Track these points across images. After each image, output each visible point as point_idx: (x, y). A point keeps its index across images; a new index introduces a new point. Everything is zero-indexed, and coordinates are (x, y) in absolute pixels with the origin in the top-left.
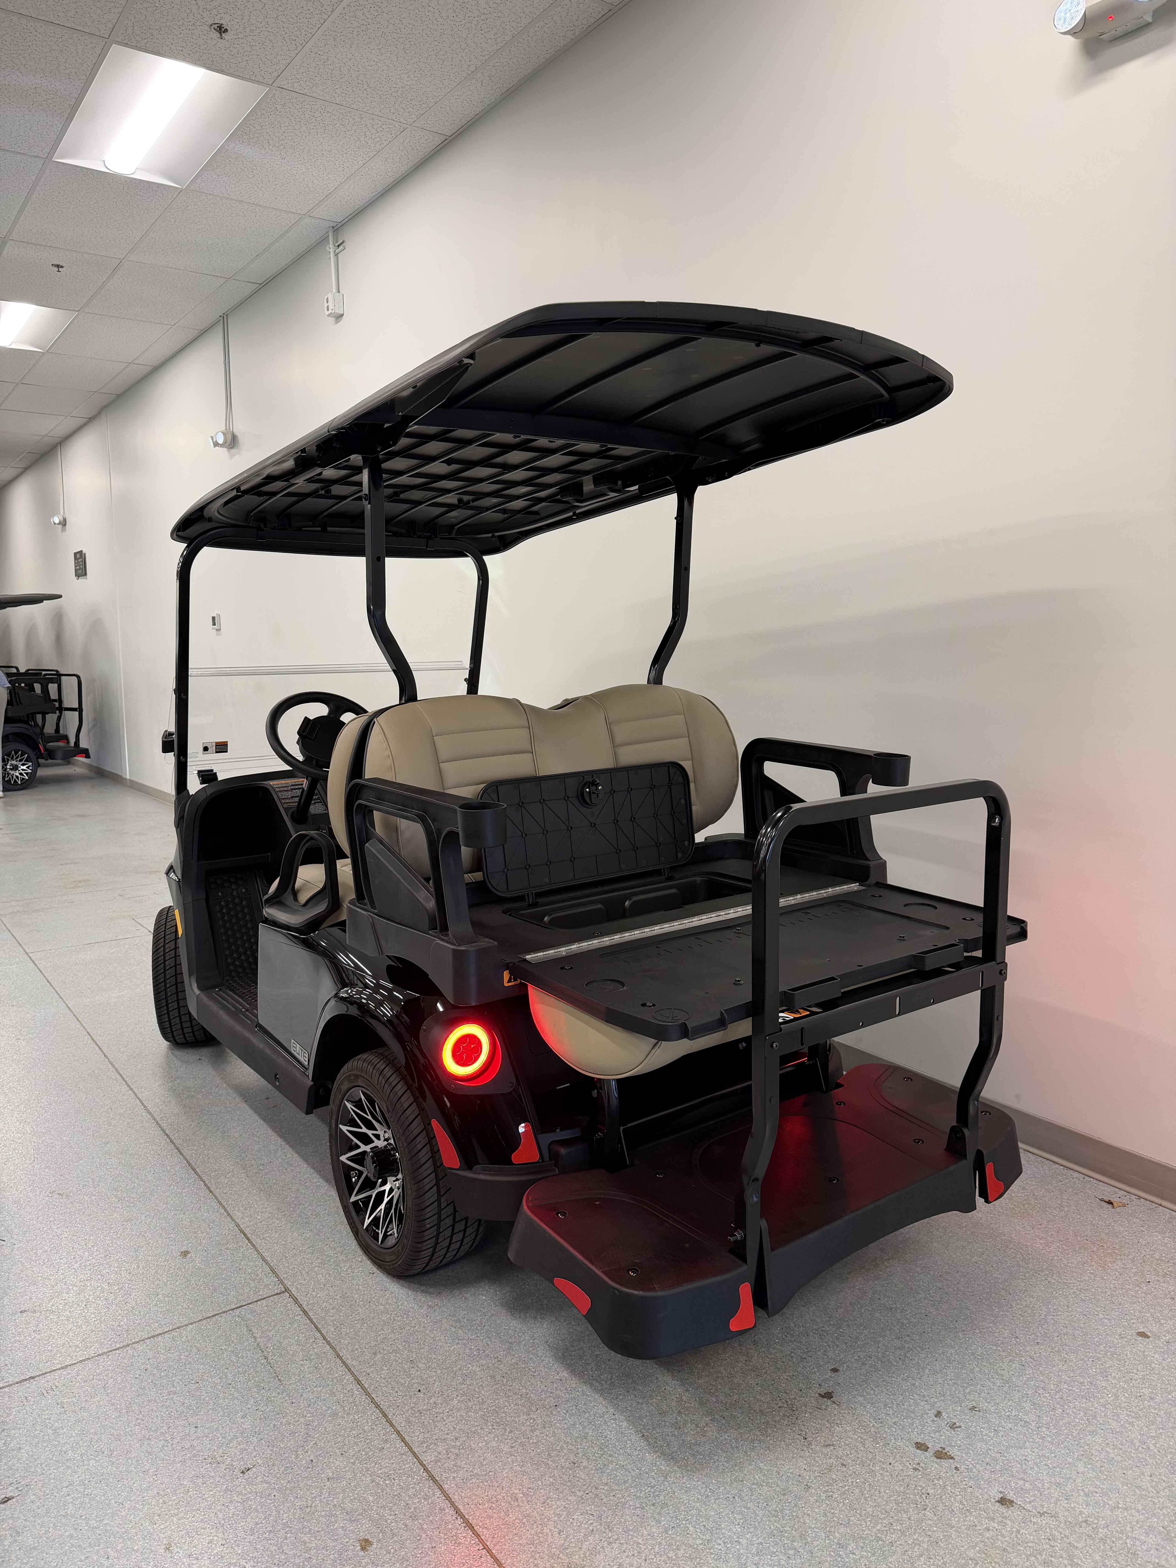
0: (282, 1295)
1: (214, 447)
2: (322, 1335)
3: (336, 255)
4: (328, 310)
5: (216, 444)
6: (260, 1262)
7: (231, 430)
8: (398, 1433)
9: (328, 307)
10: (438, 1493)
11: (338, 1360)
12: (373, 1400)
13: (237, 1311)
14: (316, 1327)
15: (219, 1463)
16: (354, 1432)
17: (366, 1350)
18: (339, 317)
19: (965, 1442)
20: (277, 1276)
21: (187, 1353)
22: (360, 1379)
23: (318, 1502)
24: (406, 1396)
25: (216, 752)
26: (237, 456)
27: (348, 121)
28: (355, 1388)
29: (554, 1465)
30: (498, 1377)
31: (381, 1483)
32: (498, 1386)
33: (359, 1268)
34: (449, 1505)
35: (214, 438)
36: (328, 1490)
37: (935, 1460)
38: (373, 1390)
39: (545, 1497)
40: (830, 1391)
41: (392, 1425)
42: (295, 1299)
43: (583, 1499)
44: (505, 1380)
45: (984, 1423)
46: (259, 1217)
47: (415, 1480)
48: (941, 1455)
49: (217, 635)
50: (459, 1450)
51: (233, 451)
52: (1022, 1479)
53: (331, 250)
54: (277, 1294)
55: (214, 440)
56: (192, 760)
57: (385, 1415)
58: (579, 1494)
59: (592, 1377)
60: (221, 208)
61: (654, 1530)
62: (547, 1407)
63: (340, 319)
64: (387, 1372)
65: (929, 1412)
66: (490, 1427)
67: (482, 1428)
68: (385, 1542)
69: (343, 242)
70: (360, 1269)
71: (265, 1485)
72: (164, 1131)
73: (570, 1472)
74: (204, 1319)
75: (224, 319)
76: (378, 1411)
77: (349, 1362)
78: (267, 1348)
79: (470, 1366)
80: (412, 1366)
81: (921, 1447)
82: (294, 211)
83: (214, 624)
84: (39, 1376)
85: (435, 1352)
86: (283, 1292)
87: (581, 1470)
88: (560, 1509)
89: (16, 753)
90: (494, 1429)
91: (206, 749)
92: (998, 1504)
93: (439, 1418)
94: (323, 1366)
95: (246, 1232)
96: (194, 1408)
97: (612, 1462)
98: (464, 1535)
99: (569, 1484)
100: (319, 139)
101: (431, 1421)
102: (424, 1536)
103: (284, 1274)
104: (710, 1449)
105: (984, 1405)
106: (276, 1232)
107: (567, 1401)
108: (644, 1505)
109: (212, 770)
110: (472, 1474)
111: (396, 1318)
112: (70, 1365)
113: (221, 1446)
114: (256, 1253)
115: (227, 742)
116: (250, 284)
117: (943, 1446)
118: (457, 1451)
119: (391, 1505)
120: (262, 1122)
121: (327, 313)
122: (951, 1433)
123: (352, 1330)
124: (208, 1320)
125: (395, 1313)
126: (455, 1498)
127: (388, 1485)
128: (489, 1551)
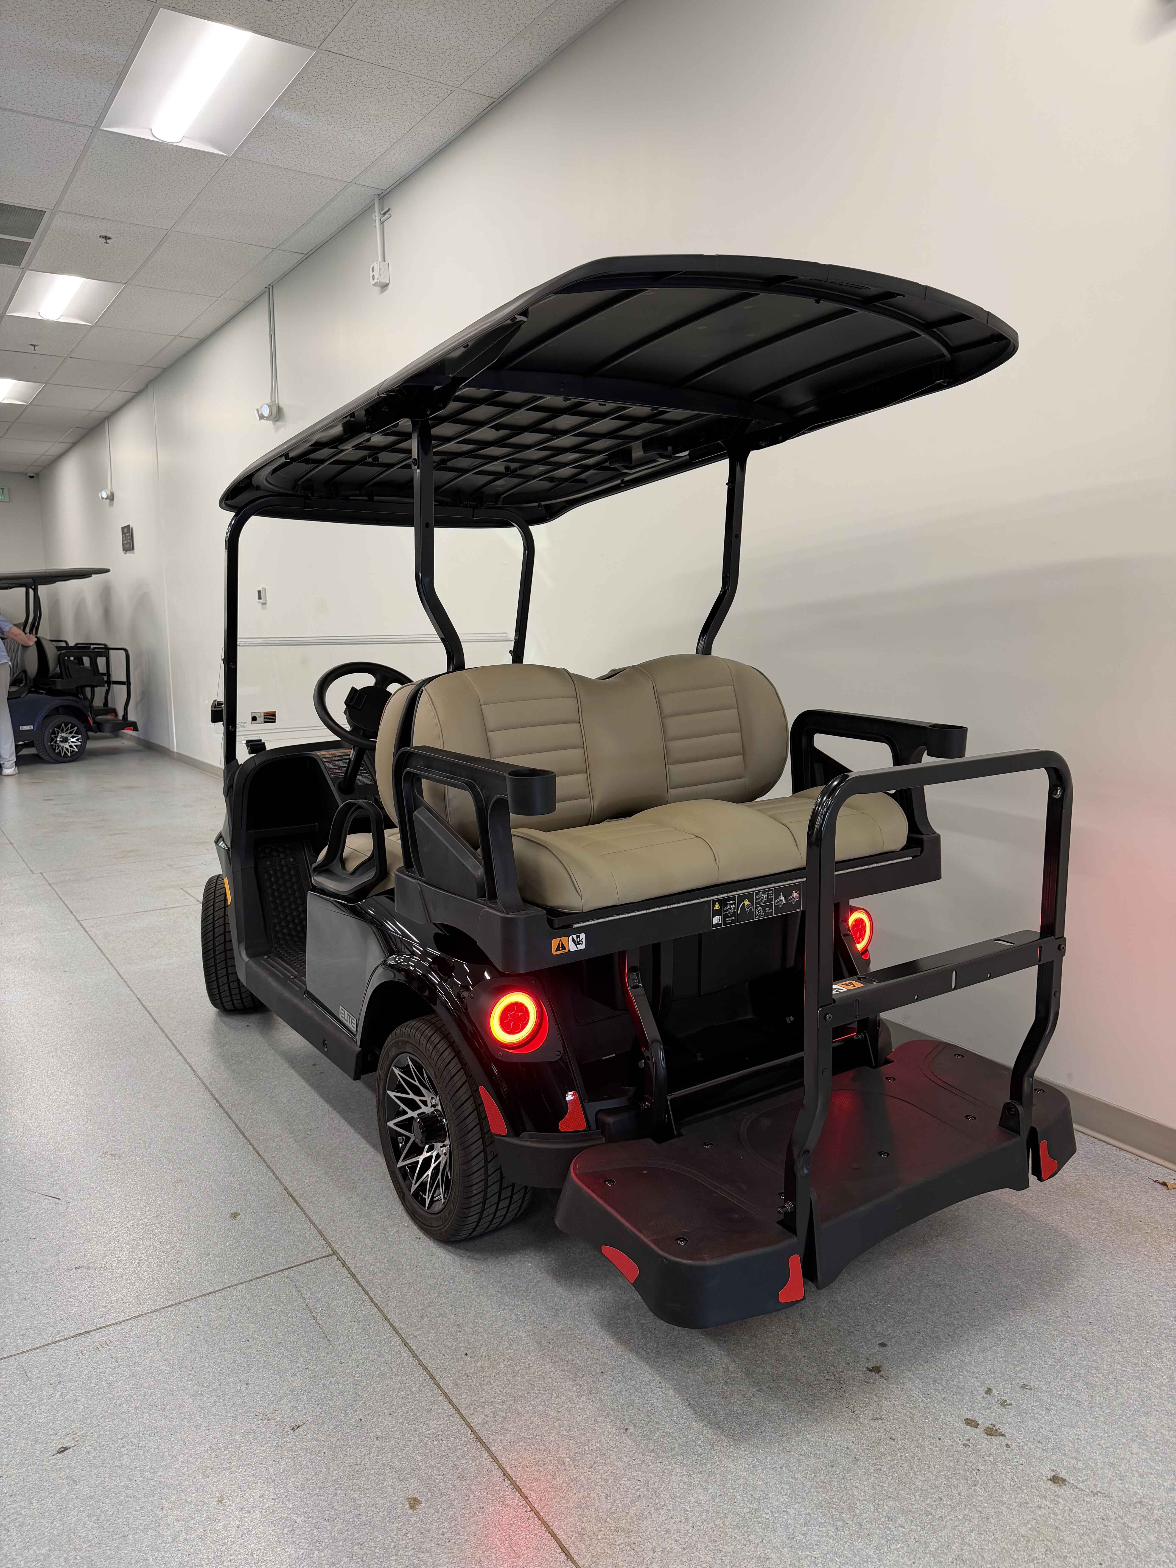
0: (330, 1257)
1: (260, 419)
2: (370, 1298)
3: (382, 223)
4: (374, 279)
5: (262, 417)
6: (307, 1225)
7: (277, 402)
8: (446, 1395)
9: (373, 276)
10: (486, 1455)
11: (386, 1323)
12: (420, 1363)
13: (286, 1273)
14: (363, 1289)
15: (269, 1420)
16: (402, 1393)
17: (413, 1313)
18: (384, 287)
19: (1016, 1420)
20: (325, 1239)
21: (237, 1312)
22: (408, 1341)
23: (367, 1460)
24: (453, 1359)
25: (265, 722)
26: (282, 429)
27: (394, 84)
28: (403, 1349)
29: (600, 1431)
30: (544, 1343)
31: (430, 1443)
32: (544, 1352)
33: (405, 1233)
34: (497, 1467)
35: (260, 410)
36: (377, 1449)
37: (986, 1436)
38: (421, 1353)
39: (592, 1462)
40: (878, 1365)
41: (439, 1387)
42: (343, 1262)
43: (630, 1465)
44: (551, 1346)
45: (1036, 1402)
46: (307, 1181)
47: (463, 1442)
48: (991, 1432)
49: (263, 609)
50: (506, 1413)
51: (279, 423)
52: (1075, 1458)
53: (377, 218)
54: (325, 1257)
55: (260, 413)
56: (240, 729)
57: (432, 1378)
58: (626, 1460)
59: (638, 1345)
60: (267, 175)
61: (701, 1498)
62: (594, 1373)
63: (385, 288)
64: (434, 1335)
65: (980, 1389)
66: (537, 1392)
67: (528, 1393)
68: (434, 1501)
69: (389, 210)
70: (407, 1234)
71: (315, 1442)
72: (213, 1095)
73: (617, 1438)
74: (254, 1279)
75: (269, 290)
76: (425, 1373)
77: (396, 1325)
78: (316, 1308)
79: (516, 1331)
80: (458, 1330)
81: (972, 1423)
82: (339, 178)
83: (260, 598)
84: (94, 1330)
85: (482, 1317)
86: (331, 1255)
87: (628, 1437)
88: (606, 1474)
89: (66, 726)
90: (541, 1394)
91: (254, 719)
92: (1050, 1482)
93: (485, 1382)
94: (371, 1328)
95: (294, 1196)
96: (245, 1365)
97: (658, 1429)
98: (512, 1497)
99: (615, 1450)
100: (366, 104)
101: (478, 1384)
102: (472, 1496)
103: (332, 1237)
104: (757, 1419)
105: (1035, 1383)
106: (324, 1196)
107: (614, 1368)
108: (691, 1472)
109: (260, 740)
110: (519, 1437)
111: (443, 1283)
112: (124, 1321)
113: (272, 1403)
114: (304, 1216)
115: (275, 712)
116: (296, 254)
117: (994, 1423)
118: (504, 1414)
119: (439, 1465)
120: (309, 1088)
121: (373, 282)
122: (1002, 1411)
123: (399, 1294)
124: (258, 1280)
125: (442, 1277)
126: (503, 1460)
127: (436, 1446)
128: (537, 1514)
